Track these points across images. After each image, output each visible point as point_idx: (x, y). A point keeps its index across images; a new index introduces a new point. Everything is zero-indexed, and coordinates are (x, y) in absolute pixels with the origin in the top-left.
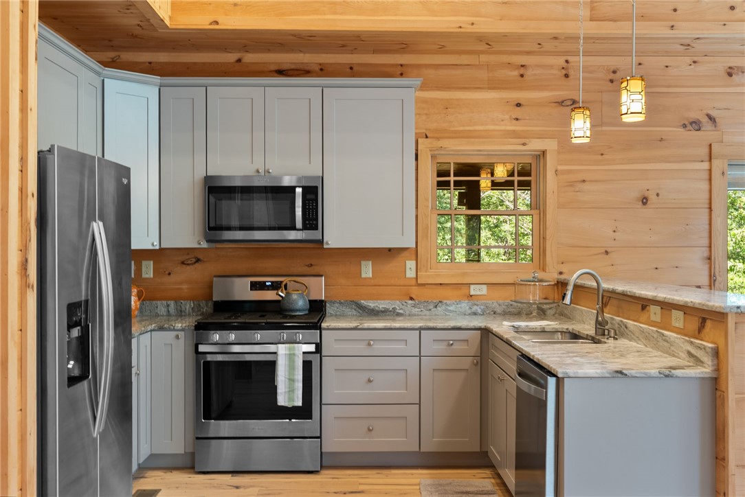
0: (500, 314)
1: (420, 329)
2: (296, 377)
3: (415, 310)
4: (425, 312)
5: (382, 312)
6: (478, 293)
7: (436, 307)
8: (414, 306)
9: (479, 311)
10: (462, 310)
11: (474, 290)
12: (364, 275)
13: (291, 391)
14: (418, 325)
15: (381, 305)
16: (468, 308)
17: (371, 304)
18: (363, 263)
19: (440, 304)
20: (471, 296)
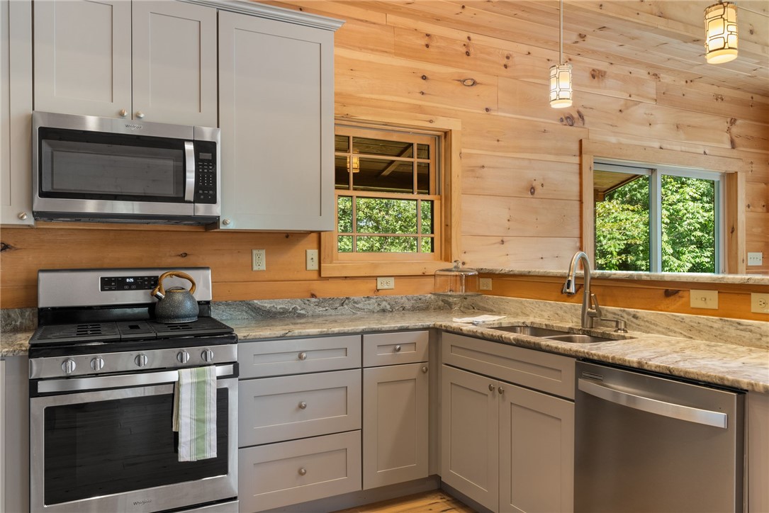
0: (409, 310)
1: (363, 333)
2: (207, 416)
3: (319, 310)
4: (333, 312)
5: (281, 313)
6: (386, 287)
7: (342, 305)
8: (318, 305)
9: (388, 307)
10: (371, 307)
11: (382, 284)
12: (255, 268)
13: (200, 437)
14: (361, 327)
15: (280, 305)
16: (376, 304)
17: (267, 304)
18: (255, 252)
19: (347, 301)
20: (378, 290)
